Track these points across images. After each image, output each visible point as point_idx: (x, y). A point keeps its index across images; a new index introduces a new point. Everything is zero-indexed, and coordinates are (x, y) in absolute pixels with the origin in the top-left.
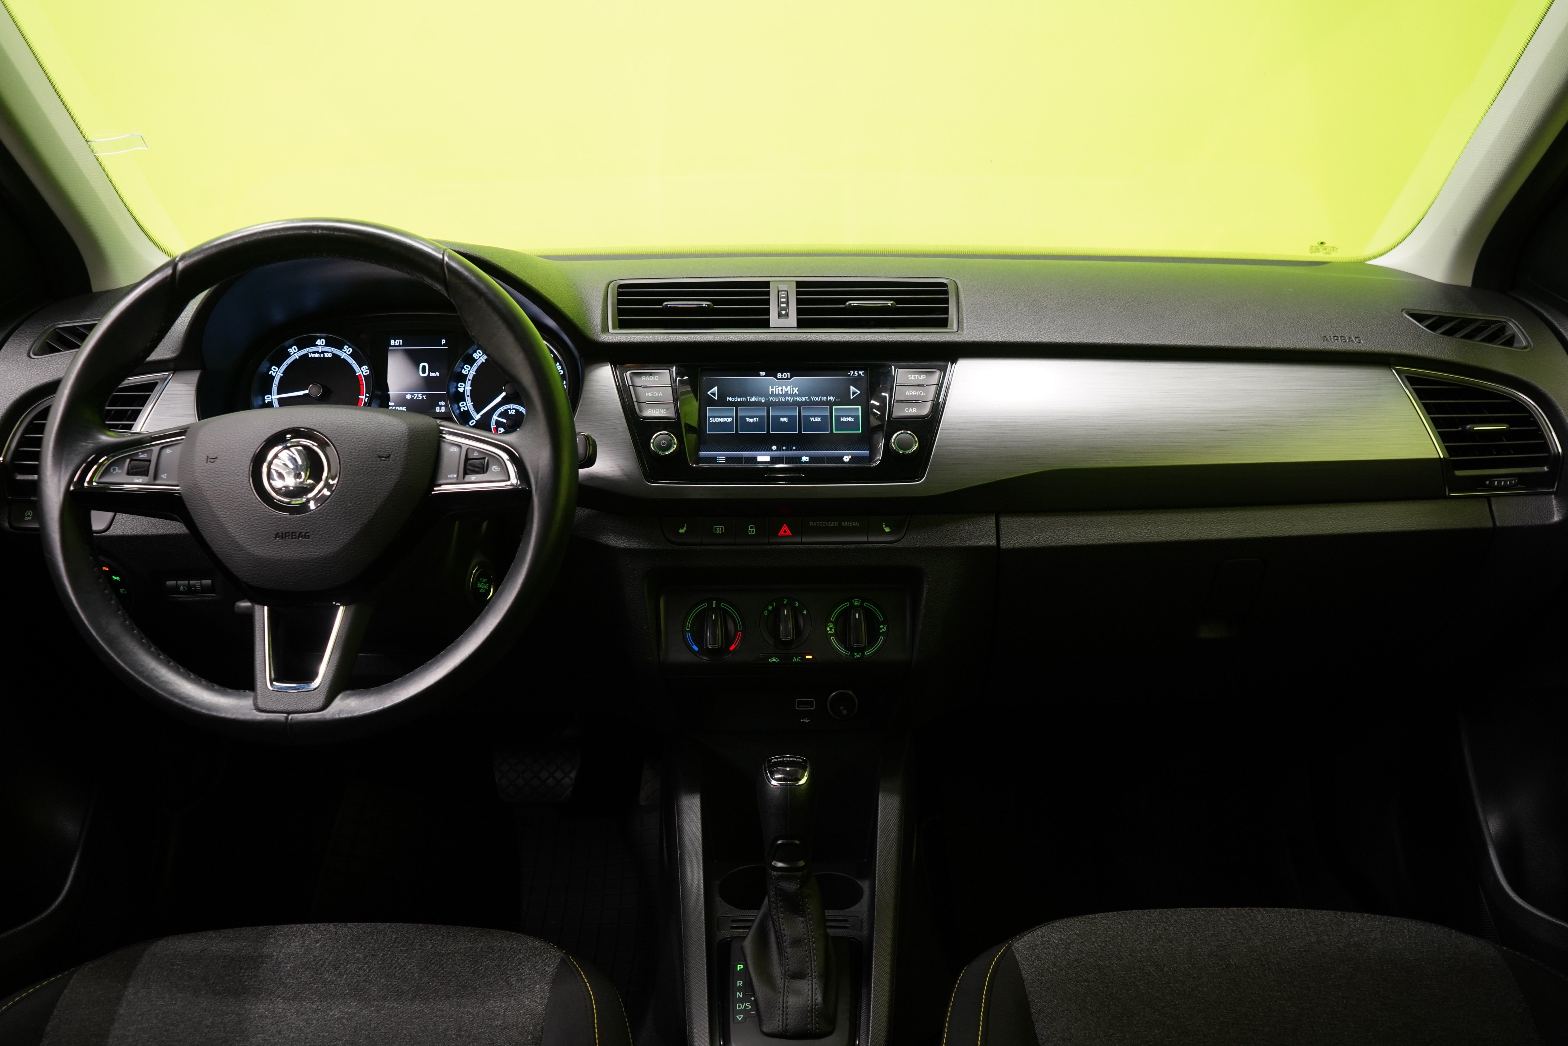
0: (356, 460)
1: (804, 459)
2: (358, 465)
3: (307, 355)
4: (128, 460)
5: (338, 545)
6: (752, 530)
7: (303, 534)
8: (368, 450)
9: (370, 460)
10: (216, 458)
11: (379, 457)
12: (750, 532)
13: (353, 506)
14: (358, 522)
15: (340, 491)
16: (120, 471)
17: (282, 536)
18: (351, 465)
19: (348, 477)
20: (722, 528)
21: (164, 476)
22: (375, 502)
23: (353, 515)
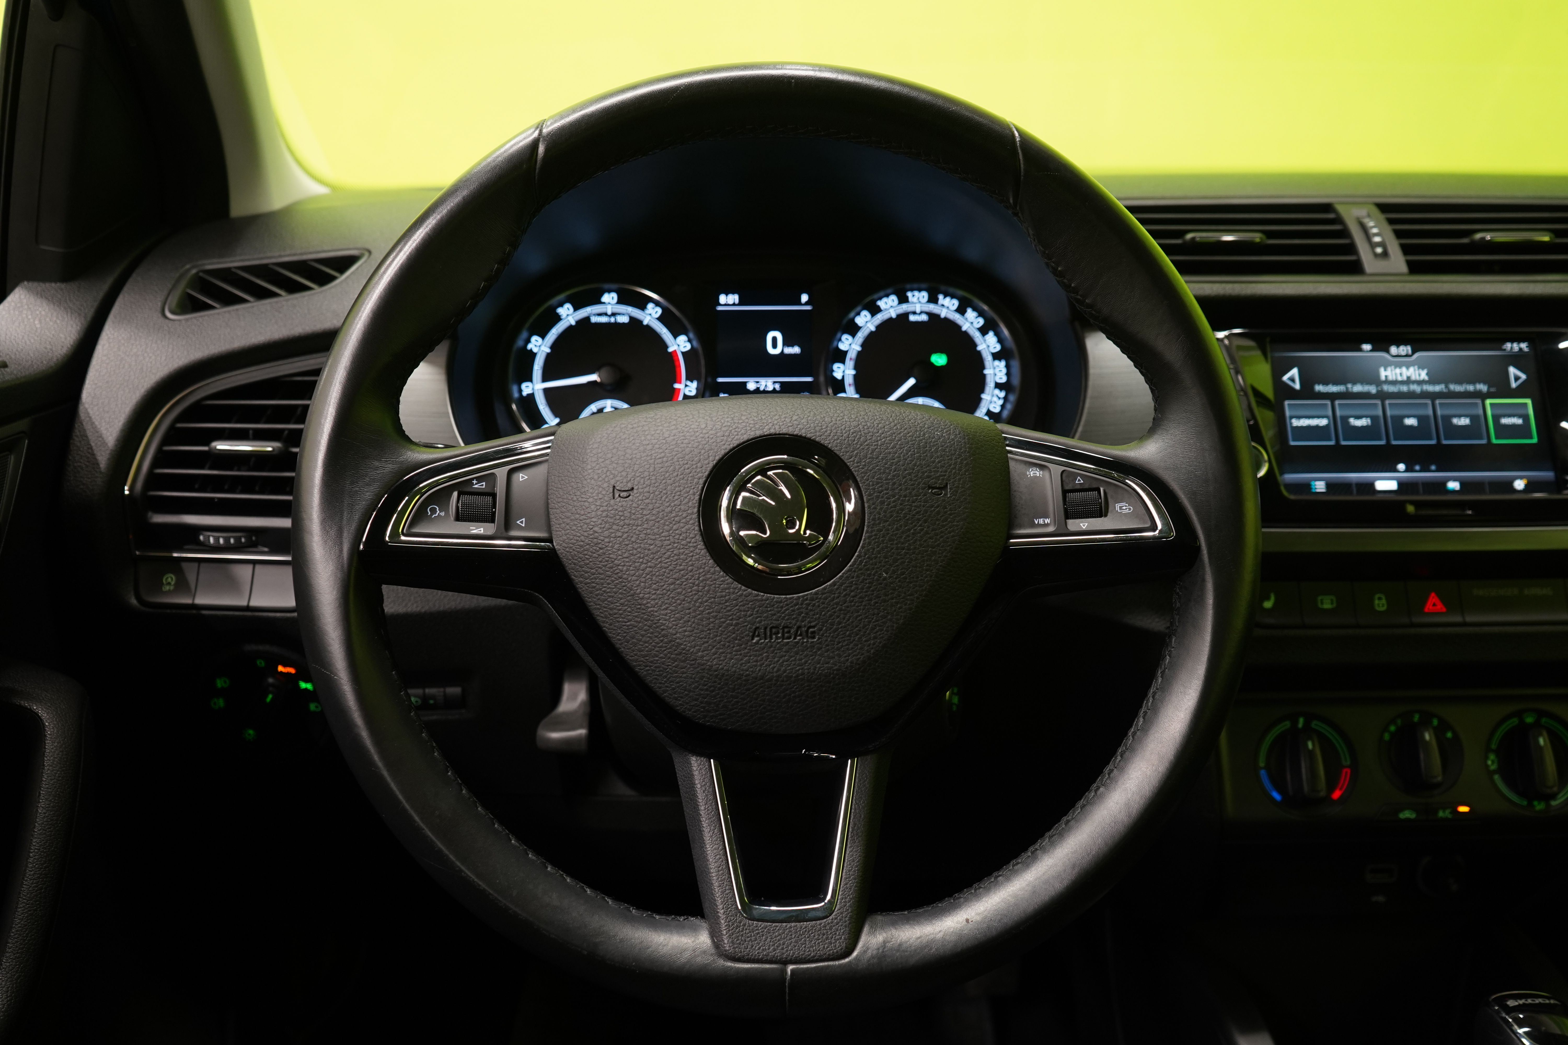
0: (890, 493)
1: (1453, 485)
2: (894, 502)
3: (587, 319)
4: (455, 494)
5: (866, 648)
6: (1380, 604)
7: (804, 629)
8: (910, 474)
9: (914, 493)
10: (632, 489)
11: (930, 487)
12: (1379, 606)
13: (890, 577)
14: (900, 608)
15: (868, 550)
16: (443, 514)
17: (765, 633)
18: (882, 503)
19: (879, 523)
20: (1332, 600)
21: (522, 522)
22: (927, 570)
23: (892, 593)
